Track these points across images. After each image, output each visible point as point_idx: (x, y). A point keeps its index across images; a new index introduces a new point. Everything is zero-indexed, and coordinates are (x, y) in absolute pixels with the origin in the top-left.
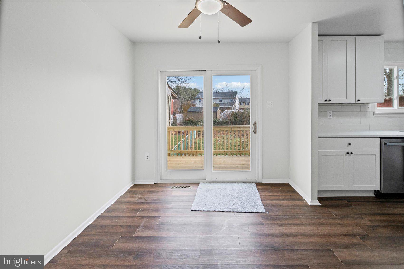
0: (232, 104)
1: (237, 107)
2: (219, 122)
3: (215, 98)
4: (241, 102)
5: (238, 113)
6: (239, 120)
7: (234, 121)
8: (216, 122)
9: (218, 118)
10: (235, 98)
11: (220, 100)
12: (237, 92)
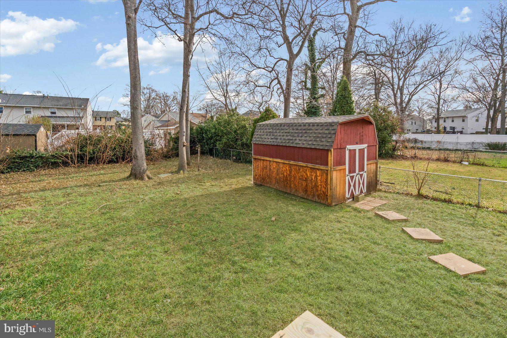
0: (78, 118)
2: (41, 157)
3: (39, 108)
4: (97, 116)
5: (90, 137)
6: (93, 151)
7: (80, 153)
8: (33, 157)
9: (41, 148)
10: (85, 110)
11: (53, 110)
12: (88, 99)
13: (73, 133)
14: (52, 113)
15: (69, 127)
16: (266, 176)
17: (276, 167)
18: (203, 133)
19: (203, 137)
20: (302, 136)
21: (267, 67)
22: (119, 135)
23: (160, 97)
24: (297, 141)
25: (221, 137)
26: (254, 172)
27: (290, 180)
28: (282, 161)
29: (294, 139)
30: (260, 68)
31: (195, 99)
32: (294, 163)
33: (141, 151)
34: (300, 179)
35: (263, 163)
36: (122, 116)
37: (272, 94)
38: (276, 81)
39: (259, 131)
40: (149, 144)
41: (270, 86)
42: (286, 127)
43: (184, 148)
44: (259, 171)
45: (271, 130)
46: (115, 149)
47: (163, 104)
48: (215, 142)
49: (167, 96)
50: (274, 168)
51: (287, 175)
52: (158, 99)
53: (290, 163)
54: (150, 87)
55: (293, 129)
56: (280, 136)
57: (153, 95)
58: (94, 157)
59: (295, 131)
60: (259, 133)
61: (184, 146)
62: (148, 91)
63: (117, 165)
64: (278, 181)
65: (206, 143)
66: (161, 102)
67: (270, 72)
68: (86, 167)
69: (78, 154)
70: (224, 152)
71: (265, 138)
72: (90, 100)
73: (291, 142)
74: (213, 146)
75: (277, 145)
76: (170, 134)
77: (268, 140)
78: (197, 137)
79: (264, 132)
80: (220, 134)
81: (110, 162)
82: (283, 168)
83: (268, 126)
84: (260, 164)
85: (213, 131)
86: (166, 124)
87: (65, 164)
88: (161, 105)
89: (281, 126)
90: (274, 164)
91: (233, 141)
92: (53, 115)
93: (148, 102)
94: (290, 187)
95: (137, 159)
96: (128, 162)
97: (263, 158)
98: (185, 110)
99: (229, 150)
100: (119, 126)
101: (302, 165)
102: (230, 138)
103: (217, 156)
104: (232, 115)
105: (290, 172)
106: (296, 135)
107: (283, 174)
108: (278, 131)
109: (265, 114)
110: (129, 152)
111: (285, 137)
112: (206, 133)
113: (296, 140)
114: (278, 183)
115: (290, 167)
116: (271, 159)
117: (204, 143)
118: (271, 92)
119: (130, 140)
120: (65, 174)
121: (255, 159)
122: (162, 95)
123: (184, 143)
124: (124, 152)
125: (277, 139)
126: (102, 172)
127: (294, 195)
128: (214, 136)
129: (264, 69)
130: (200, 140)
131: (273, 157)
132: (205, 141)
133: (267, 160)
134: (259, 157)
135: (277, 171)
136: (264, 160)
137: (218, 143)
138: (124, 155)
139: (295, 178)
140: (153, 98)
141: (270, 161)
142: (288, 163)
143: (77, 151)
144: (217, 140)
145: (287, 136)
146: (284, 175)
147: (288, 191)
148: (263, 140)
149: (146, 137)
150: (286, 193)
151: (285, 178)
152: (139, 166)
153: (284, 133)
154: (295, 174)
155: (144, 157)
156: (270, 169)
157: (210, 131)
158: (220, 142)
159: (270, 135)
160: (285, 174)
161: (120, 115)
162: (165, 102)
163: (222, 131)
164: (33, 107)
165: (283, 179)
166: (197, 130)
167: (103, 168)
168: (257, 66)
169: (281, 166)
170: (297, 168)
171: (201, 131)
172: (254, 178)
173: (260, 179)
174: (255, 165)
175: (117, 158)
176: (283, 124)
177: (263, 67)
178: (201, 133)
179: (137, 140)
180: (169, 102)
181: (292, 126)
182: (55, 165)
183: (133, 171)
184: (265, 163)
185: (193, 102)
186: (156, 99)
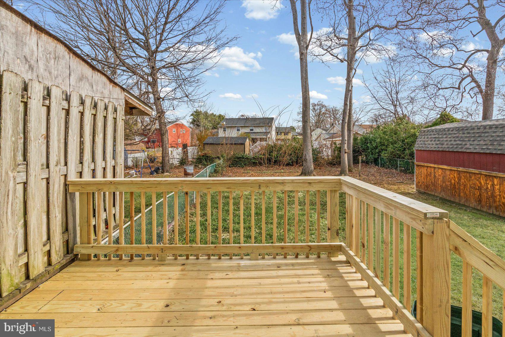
0: (266, 133)
1: (273, 136)
2: (247, 158)
3: (245, 127)
4: (279, 131)
5: (275, 145)
6: (277, 155)
7: (269, 156)
8: (243, 158)
9: (247, 152)
10: (271, 126)
11: (251, 128)
12: (273, 118)
13: (264, 143)
14: (251, 130)
15: (261, 140)
16: (430, 183)
17: (442, 174)
18: (367, 143)
19: (368, 147)
20: (474, 141)
21: (454, 64)
22: (294, 144)
23: (330, 112)
24: (468, 146)
25: (387, 146)
26: (416, 179)
27: (459, 189)
28: (449, 168)
29: (464, 143)
30: (444, 67)
31: (361, 110)
32: (464, 170)
33: (310, 156)
34: (471, 187)
35: (427, 170)
36: (297, 131)
37: (462, 96)
38: (469, 79)
39: (423, 137)
40: (316, 153)
41: (459, 86)
42: (455, 132)
43: (346, 155)
44: (422, 178)
45: (437, 136)
46: (291, 155)
47: (332, 118)
48: (380, 152)
49: (336, 110)
50: (439, 175)
51: (455, 183)
52: (328, 114)
53: (459, 170)
54: (321, 103)
55: (464, 133)
56: (446, 141)
57: (323, 110)
58: (277, 160)
59: (465, 135)
60: (422, 139)
61: (345, 152)
62: (319, 107)
63: (293, 167)
64: (444, 189)
65: (370, 153)
66: (330, 116)
67: (460, 69)
68: (272, 167)
69: (268, 158)
70: (390, 162)
71: (429, 144)
72: (275, 119)
73: (460, 147)
74: (378, 156)
75: (443, 151)
76: (335, 144)
77: (432, 146)
78: (362, 147)
79: (428, 138)
80: (386, 144)
81: (288, 165)
82: (450, 176)
83: (433, 131)
84: (424, 171)
85: (379, 140)
86: (333, 136)
87: (260, 164)
88: (331, 119)
89: (448, 130)
90: (440, 171)
91: (400, 150)
92: (251, 131)
93: (319, 117)
94: (459, 196)
95: (307, 162)
96: (300, 166)
97: (426, 164)
98: (347, 121)
99: (396, 160)
100: (294, 139)
101: (473, 172)
102: (396, 147)
103: (383, 166)
104: (400, 124)
105: (459, 179)
106: (467, 139)
107: (450, 181)
108: (445, 136)
109: (439, 120)
110: (301, 157)
111: (452, 142)
112: (371, 143)
113: (466, 144)
114: (444, 191)
115: (459, 175)
116: (436, 166)
117: (369, 152)
118: (460, 94)
119: (302, 148)
120: (260, 170)
121: (418, 166)
122: (331, 110)
123: (345, 150)
124: (298, 157)
125: (443, 144)
126: (282, 171)
127: (464, 205)
128: (379, 145)
129: (449, 67)
130: (364, 149)
131: (438, 164)
132: (369, 151)
133: (431, 167)
134: (422, 164)
135: (443, 177)
136: (427, 167)
137: (383, 153)
138: (297, 160)
139: (465, 186)
140: (323, 113)
141: (435, 168)
142: (456, 169)
143: (267, 155)
144: (382, 150)
145: (455, 141)
146: (451, 184)
147: (457, 201)
148: (426, 146)
149: (315, 147)
150: (453, 202)
151: (452, 186)
152: (308, 167)
153: (452, 138)
154: (465, 182)
155: (312, 160)
156: (435, 176)
157: (375, 140)
158: (385, 152)
159: (435, 141)
160: (453, 181)
161: (295, 130)
162: (334, 116)
163: (388, 140)
164: (241, 126)
165: (451, 187)
166: (361, 139)
167: (283, 169)
168: (439, 65)
169: (448, 173)
170: (468, 175)
171: (366, 140)
172: (417, 186)
173: (423, 187)
174: (417, 172)
175: (292, 162)
176: (450, 128)
177: (448, 65)
178: (365, 143)
179: (307, 146)
180: (338, 115)
181: (462, 130)
182: (255, 164)
183: (304, 171)
184: (429, 170)
185: (359, 113)
186: (326, 114)
